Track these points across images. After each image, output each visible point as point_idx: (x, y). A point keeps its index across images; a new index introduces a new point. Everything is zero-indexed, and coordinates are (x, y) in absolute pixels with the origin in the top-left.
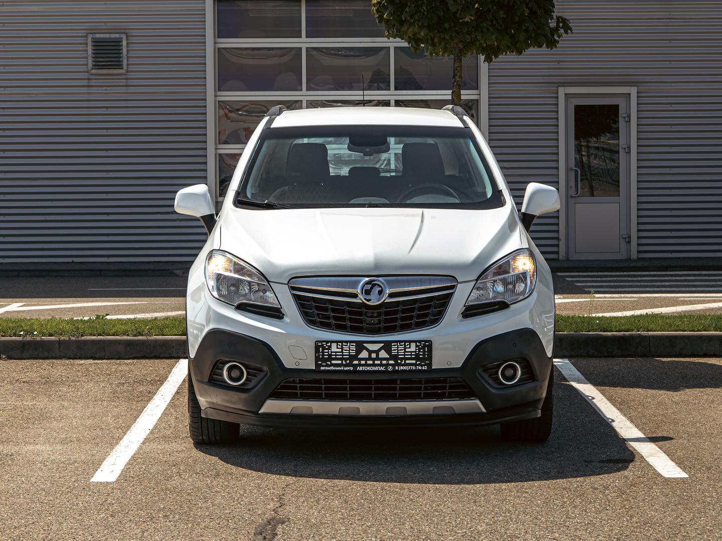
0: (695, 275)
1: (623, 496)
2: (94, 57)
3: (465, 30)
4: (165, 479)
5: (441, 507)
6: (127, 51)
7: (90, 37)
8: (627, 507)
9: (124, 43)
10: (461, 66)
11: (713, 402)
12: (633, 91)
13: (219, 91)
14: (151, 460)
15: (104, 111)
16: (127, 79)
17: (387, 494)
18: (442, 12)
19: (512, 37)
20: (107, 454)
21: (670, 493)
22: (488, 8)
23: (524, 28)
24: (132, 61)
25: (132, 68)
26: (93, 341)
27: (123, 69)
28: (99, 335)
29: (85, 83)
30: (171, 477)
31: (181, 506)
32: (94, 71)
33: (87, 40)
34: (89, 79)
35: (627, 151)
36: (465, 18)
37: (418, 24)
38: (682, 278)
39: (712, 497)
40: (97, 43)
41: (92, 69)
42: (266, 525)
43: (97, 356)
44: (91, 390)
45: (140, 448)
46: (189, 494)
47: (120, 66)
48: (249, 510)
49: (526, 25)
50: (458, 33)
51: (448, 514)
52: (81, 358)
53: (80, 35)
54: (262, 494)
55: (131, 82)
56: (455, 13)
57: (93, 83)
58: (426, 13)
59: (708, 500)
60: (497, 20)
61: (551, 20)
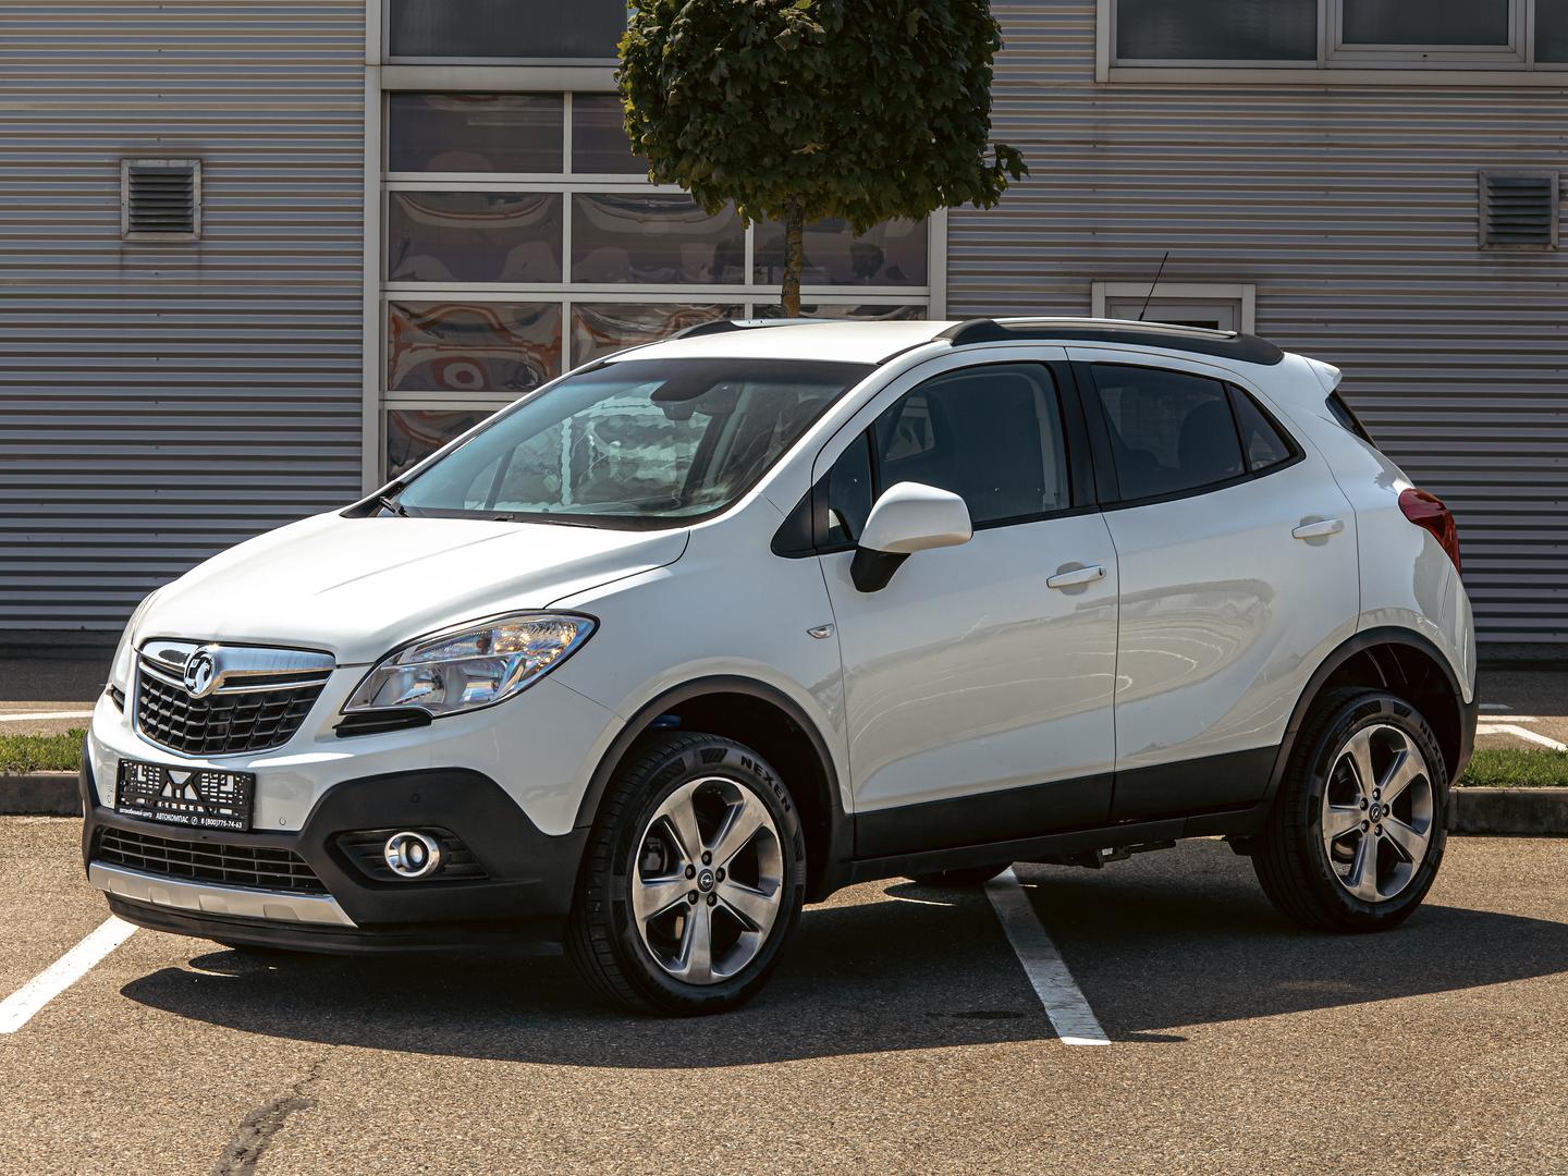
1: (968, 1075)
2: (133, 208)
3: (804, 171)
5: (613, 1087)
6: (203, 195)
7: (126, 165)
8: (965, 1093)
9: (197, 179)
10: (800, 243)
12: (1248, 293)
13: (390, 280)
14: (98, 998)
15: (152, 319)
16: (200, 253)
18: (757, 136)
19: (903, 186)
20: (20, 985)
21: (1060, 1071)
22: (851, 128)
23: (926, 169)
24: (211, 216)
25: (212, 231)
26: (53, 780)
27: (192, 232)
28: (65, 769)
29: (114, 260)
31: (122, 1077)
32: (133, 237)
33: (120, 172)
34: (122, 253)
36: (805, 146)
37: (708, 159)
39: (1135, 1079)
40: (139, 177)
41: (130, 231)
42: (269, 1111)
43: (60, 810)
44: (30, 873)
45: (86, 977)
46: (146, 1057)
47: (186, 226)
48: (248, 1085)
49: (931, 162)
50: (791, 177)
51: (620, 1098)
52: (27, 814)
53: (106, 161)
54: (283, 1058)
55: (208, 260)
56: (782, 137)
57: (130, 260)
58: (723, 137)
59: (1126, 1084)
60: (869, 152)
61: (982, 153)
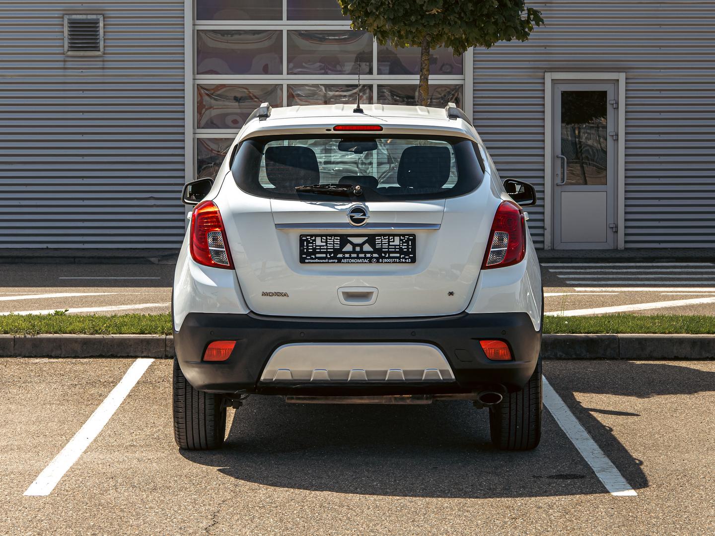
0: (681, 267)
1: (567, 516)
2: (70, 39)
3: (432, 23)
4: (100, 494)
5: (378, 527)
6: (104, 32)
7: (66, 18)
8: (569, 528)
9: (101, 24)
11: (676, 410)
13: (198, 74)
14: (90, 471)
15: (80, 94)
16: (103, 61)
17: (324, 511)
18: (409, 5)
19: (481, 30)
20: (46, 464)
21: (616, 513)
23: (493, 21)
24: (109, 43)
25: (109, 50)
26: (49, 340)
27: (99, 51)
28: (55, 333)
29: (61, 65)
30: (106, 491)
31: (111, 524)
32: (70, 53)
33: (63, 21)
34: (65, 61)
35: (614, 139)
36: (432, 10)
37: (383, 17)
38: (668, 270)
39: (658, 518)
40: (73, 24)
41: (68, 51)
43: (53, 354)
44: (42, 392)
45: (81, 458)
46: (122, 510)
47: (96, 48)
48: (181, 528)
49: (496, 17)
50: (425, 26)
52: (36, 357)
53: (56, 16)
54: (196, 510)
55: (108, 65)
56: (422, 6)
57: (69, 65)
58: (391, 6)
59: (654, 521)
60: (465, 13)
61: (521, 12)
